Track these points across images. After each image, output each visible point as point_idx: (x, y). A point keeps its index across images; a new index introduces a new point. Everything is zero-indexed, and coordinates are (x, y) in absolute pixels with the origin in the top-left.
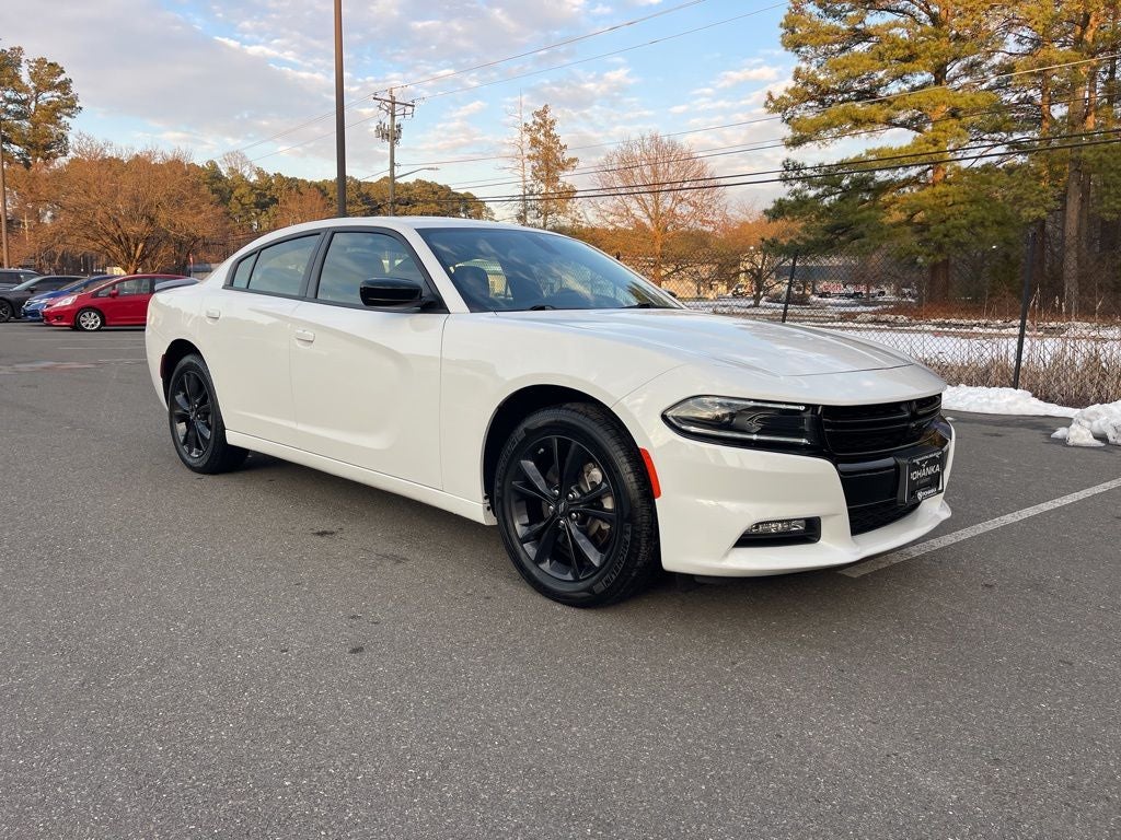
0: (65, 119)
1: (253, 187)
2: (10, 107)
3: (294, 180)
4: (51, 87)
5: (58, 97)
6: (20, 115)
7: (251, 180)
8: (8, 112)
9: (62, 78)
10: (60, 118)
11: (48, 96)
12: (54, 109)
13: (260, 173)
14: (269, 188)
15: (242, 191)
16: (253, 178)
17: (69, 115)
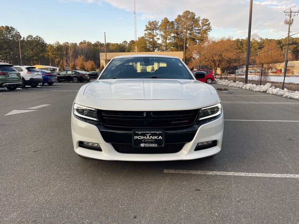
0: (208, 32)
1: (258, 43)
2: (197, 31)
3: (272, 40)
4: (206, 25)
5: (207, 27)
6: (199, 33)
7: (258, 41)
8: (196, 32)
9: (208, 23)
10: (207, 32)
11: (205, 27)
12: (206, 31)
13: (261, 39)
14: (263, 43)
15: (255, 45)
16: (259, 41)
17: (209, 31)
